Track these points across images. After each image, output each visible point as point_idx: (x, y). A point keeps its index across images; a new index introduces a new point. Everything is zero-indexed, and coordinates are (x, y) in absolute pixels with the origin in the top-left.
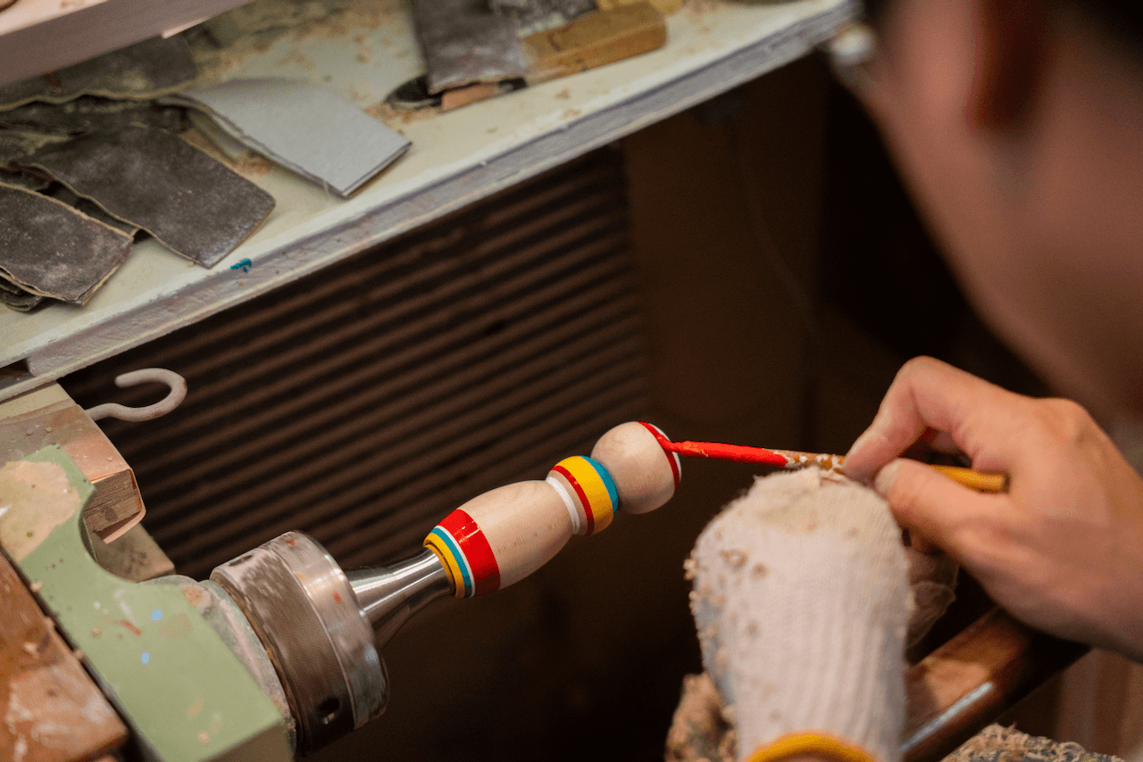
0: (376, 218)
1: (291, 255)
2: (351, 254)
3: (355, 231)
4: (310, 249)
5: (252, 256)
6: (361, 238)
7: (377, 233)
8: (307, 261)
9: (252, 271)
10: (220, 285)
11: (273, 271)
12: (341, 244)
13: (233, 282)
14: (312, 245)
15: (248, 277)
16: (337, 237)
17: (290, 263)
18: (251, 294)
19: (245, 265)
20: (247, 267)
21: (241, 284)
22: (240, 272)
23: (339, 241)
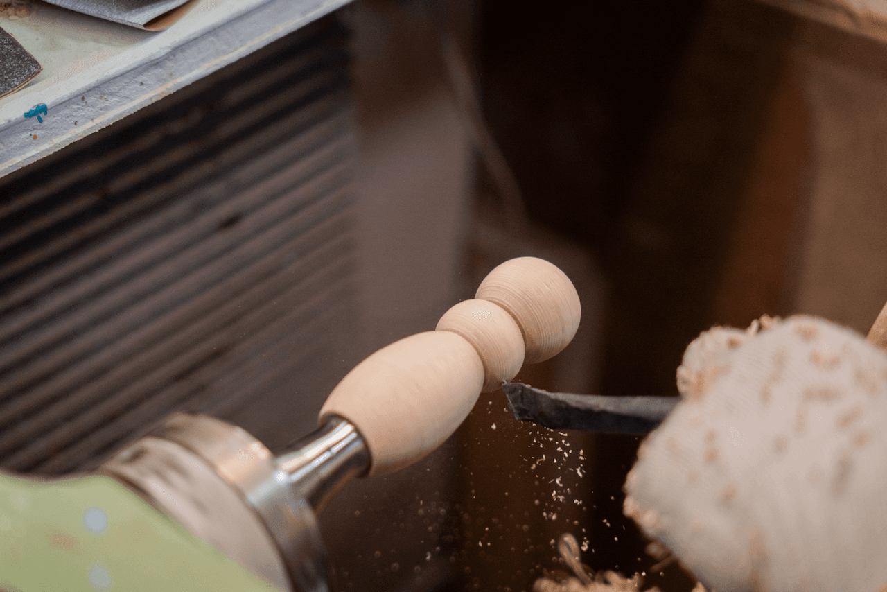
0: (180, 56)
1: (91, 100)
2: (154, 100)
3: (158, 71)
4: (110, 94)
5: (48, 101)
6: (164, 81)
7: (182, 75)
8: (107, 109)
9: (48, 120)
10: (11, 139)
11: (71, 120)
12: (144, 87)
13: (27, 135)
14: (113, 88)
15: (42, 129)
16: (140, 79)
17: (89, 112)
18: (48, 150)
19: (39, 112)
20: (42, 115)
21: (35, 137)
22: (34, 121)
23: (142, 84)
